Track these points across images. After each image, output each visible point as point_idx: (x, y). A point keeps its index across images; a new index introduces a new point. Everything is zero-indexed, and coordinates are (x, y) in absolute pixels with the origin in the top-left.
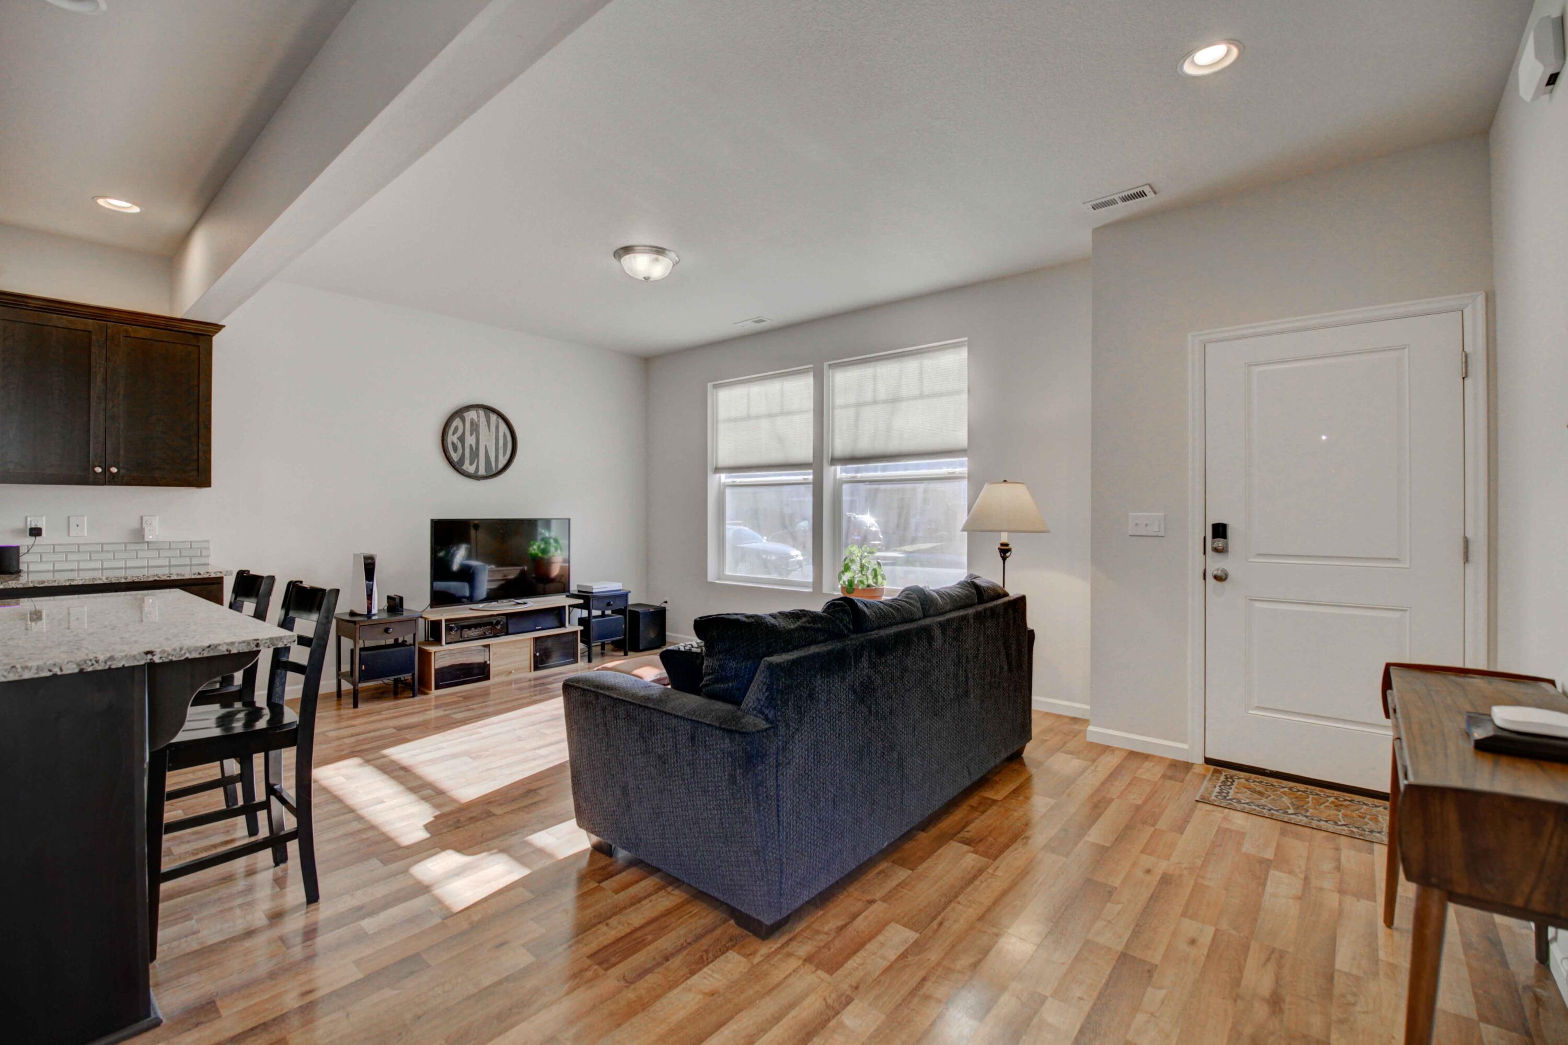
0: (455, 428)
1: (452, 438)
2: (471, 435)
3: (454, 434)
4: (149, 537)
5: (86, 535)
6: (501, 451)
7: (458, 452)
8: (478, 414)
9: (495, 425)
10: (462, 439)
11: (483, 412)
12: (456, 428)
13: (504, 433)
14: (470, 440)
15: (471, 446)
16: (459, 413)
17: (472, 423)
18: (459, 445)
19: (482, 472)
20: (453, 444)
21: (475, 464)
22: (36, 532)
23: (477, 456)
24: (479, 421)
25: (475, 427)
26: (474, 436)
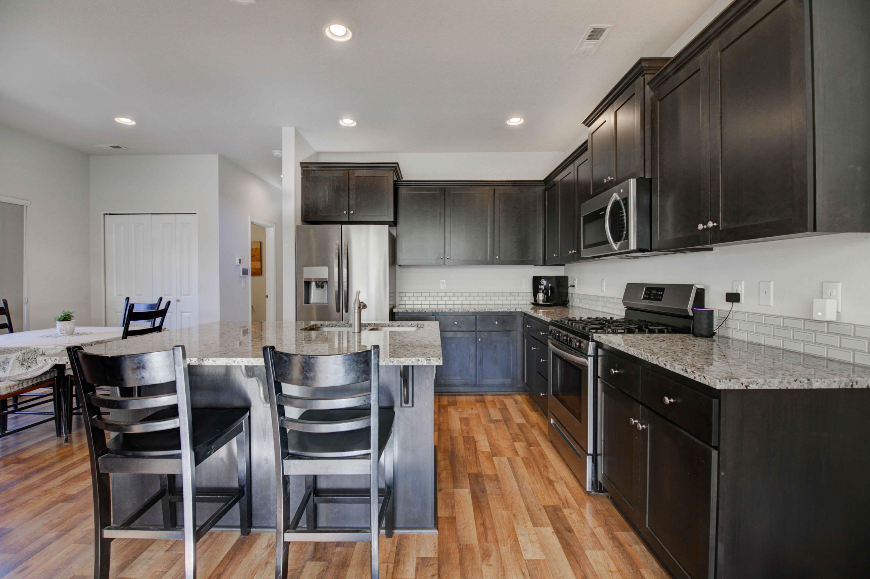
5: (772, 304)
22: (733, 298)
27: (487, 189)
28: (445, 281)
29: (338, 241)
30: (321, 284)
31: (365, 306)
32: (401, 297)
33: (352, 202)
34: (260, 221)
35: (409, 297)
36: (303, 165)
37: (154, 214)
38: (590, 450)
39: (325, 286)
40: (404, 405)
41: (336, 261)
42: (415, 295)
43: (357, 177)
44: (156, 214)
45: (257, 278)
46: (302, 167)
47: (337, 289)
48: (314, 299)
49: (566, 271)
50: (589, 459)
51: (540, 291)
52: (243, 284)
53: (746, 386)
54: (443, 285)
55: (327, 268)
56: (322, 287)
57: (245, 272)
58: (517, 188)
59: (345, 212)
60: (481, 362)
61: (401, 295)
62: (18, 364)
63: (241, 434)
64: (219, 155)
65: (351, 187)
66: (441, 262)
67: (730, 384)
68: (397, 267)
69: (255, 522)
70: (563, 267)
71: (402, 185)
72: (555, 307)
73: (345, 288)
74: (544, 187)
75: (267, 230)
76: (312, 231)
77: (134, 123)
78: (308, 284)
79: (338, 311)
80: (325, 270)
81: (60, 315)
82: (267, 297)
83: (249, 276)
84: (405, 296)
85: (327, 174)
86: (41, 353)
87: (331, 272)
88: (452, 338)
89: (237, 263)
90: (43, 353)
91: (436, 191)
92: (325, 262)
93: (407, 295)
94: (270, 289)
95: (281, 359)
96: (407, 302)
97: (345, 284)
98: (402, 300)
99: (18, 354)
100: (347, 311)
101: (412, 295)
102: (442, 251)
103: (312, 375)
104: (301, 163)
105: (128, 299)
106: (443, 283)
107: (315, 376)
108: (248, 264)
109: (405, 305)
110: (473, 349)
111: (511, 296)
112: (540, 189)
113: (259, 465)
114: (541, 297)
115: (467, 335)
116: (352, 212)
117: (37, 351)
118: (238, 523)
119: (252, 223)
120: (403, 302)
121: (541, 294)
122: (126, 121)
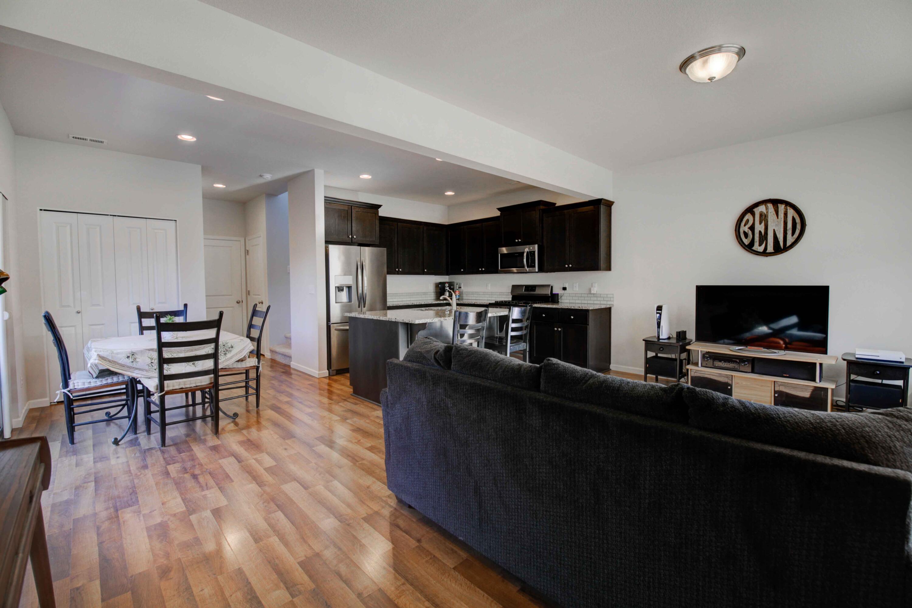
0: (746, 221)
1: (744, 228)
2: (760, 223)
3: (745, 225)
4: (592, 292)
5: (577, 290)
6: (789, 232)
7: (748, 238)
8: (767, 208)
9: (783, 212)
10: (752, 228)
11: (771, 205)
12: (748, 221)
13: (793, 217)
14: (759, 228)
15: (760, 232)
16: (750, 210)
17: (761, 215)
18: (750, 233)
19: (770, 249)
20: (745, 232)
21: (763, 245)
22: (564, 289)
23: (766, 239)
24: (767, 212)
25: (764, 218)
26: (763, 224)
29: (358, 258)
37: (116, 216)
43: (357, 211)
44: (118, 216)
55: (351, 277)
59: (350, 236)
65: (353, 219)
77: (195, 139)
79: (359, 307)
86: (230, 346)
87: (354, 280)
90: (231, 346)
92: (350, 273)
100: (364, 307)
116: (355, 237)
117: (226, 345)
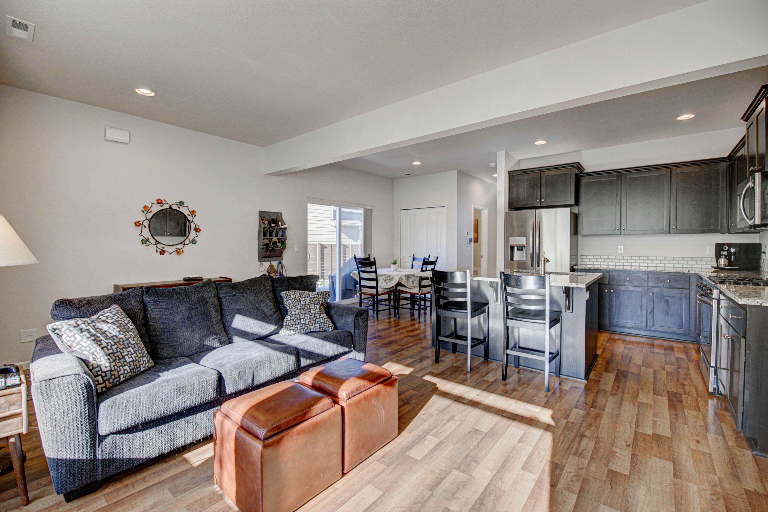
27: (663, 172)
28: (622, 247)
29: (533, 220)
30: (521, 248)
31: (548, 261)
32: (583, 258)
33: (544, 193)
34: (478, 207)
35: (590, 259)
36: (509, 172)
37: (423, 208)
38: (713, 364)
39: (524, 249)
40: (567, 311)
41: (531, 233)
42: (595, 257)
43: (547, 176)
45: (476, 244)
46: (509, 174)
47: (531, 251)
48: (515, 258)
49: (761, 238)
50: (712, 370)
51: (722, 257)
52: (469, 248)
53: (761, 304)
54: (621, 250)
55: (525, 238)
56: (522, 250)
57: (470, 241)
58: (697, 167)
59: (538, 201)
60: (652, 311)
61: (582, 257)
62: (383, 282)
63: (485, 314)
64: (458, 171)
65: (542, 183)
66: (618, 232)
67: (748, 302)
68: (579, 237)
69: (490, 357)
70: (758, 235)
71: (583, 176)
72: (739, 271)
73: (537, 251)
74: (728, 163)
75: (483, 212)
76: (514, 215)
77: (420, 163)
78: (512, 248)
79: (532, 266)
80: (524, 238)
81: (393, 262)
82: (482, 257)
83: (472, 243)
84: (586, 258)
85: (526, 177)
87: (527, 241)
88: (624, 291)
89: (466, 235)
91: (613, 177)
92: (524, 234)
93: (588, 257)
94: (484, 252)
95: (507, 277)
96: (588, 263)
97: (537, 249)
98: (583, 261)
99: (383, 277)
100: (538, 266)
101: (592, 257)
102: (618, 223)
103: (519, 284)
104: (508, 172)
105: (414, 255)
106: (621, 249)
107: (521, 284)
108: (472, 236)
109: (586, 264)
110: (644, 301)
111: (692, 260)
112: (724, 165)
113: (492, 331)
114: (722, 262)
115: (639, 289)
116: (543, 200)
118: (483, 356)
119: (474, 209)
120: (585, 263)
121: (723, 259)
122: (417, 163)
